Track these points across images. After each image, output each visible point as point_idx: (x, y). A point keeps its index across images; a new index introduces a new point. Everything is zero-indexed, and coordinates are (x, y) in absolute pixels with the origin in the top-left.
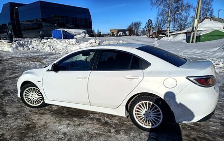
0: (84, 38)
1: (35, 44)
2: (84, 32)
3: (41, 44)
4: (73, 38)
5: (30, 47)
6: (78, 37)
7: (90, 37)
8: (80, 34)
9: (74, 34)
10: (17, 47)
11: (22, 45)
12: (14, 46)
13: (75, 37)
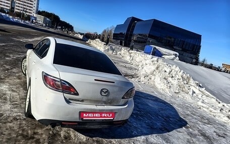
0: (173, 60)
1: (123, 52)
2: (176, 55)
3: (128, 53)
4: (161, 57)
5: (118, 53)
6: (166, 57)
7: (179, 61)
8: (170, 55)
9: (165, 53)
10: (108, 50)
11: (113, 50)
12: (107, 49)
13: (163, 56)
